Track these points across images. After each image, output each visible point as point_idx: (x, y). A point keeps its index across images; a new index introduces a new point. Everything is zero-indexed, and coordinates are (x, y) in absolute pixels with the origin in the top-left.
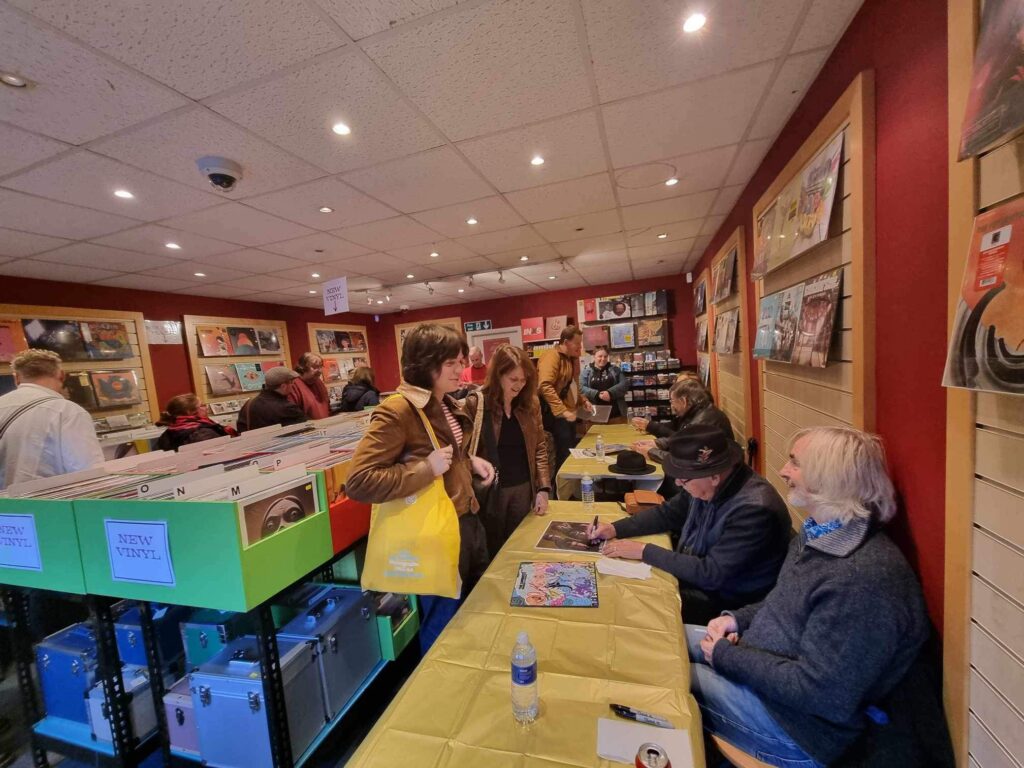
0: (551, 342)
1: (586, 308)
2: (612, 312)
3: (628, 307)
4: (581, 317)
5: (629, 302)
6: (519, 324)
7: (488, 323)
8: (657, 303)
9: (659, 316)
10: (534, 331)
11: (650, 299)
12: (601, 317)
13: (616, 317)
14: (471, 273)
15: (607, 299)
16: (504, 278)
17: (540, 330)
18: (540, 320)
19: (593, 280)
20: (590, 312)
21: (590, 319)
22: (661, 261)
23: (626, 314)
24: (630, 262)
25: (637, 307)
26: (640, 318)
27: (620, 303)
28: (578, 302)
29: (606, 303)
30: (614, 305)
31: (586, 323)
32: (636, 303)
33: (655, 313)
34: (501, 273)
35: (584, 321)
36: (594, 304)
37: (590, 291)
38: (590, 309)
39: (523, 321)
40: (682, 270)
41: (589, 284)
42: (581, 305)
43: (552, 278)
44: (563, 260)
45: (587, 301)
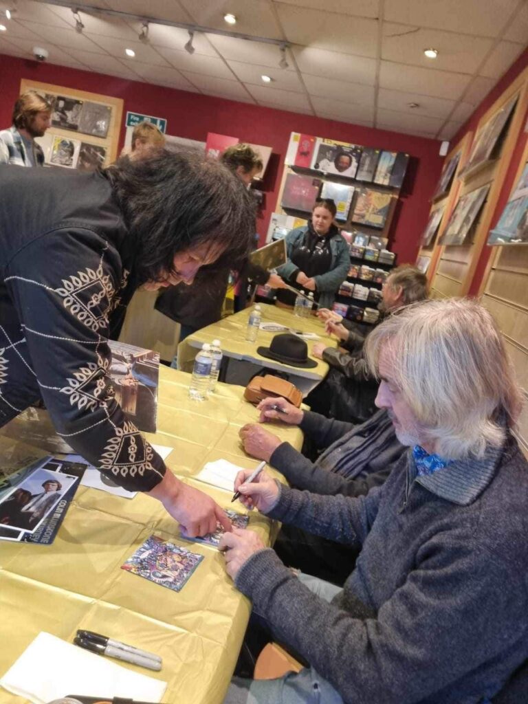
1: (300, 146)
2: (332, 164)
3: (354, 164)
4: (290, 159)
5: (359, 157)
6: (203, 139)
7: (162, 123)
8: (393, 171)
9: (389, 189)
11: (387, 161)
12: (317, 166)
13: (335, 171)
14: (148, 19)
15: (332, 143)
16: (194, 45)
19: (324, 109)
20: (304, 154)
21: (302, 163)
22: (417, 105)
23: (350, 173)
24: (377, 87)
25: (366, 167)
26: (365, 184)
27: (346, 154)
28: (293, 134)
29: (329, 148)
30: (337, 156)
31: (294, 168)
32: (367, 162)
33: (386, 182)
34: (191, 34)
35: (292, 163)
36: (313, 144)
37: (312, 125)
38: (305, 150)
39: (211, 136)
40: (439, 133)
41: (314, 112)
42: (295, 139)
43: (266, 79)
44: (286, 45)
45: (305, 136)
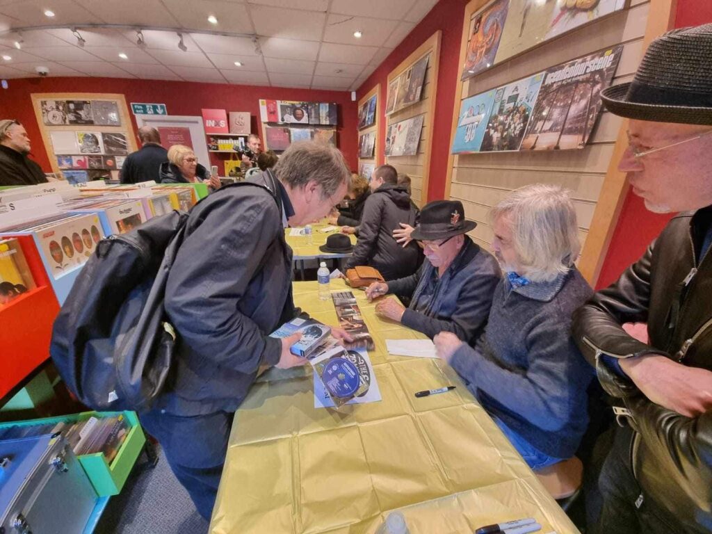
0: (236, 138)
1: (268, 108)
2: (292, 117)
3: (306, 114)
4: (264, 117)
5: (307, 109)
6: (200, 114)
7: (162, 107)
8: (329, 115)
9: (330, 126)
10: (217, 124)
11: (324, 109)
12: (283, 120)
13: (296, 121)
14: (140, 27)
15: (288, 103)
16: (185, 44)
17: (223, 124)
18: (223, 113)
19: (278, 81)
20: (272, 113)
21: (272, 120)
22: (340, 71)
23: (304, 120)
25: (313, 115)
26: (316, 126)
27: (298, 109)
28: (260, 101)
29: (287, 107)
30: (294, 110)
31: (269, 123)
32: (313, 111)
33: (328, 123)
34: (180, 35)
35: (267, 121)
36: (275, 105)
37: (274, 93)
38: (272, 110)
39: (204, 110)
40: (350, 87)
41: (270, 84)
42: (263, 104)
43: (238, 64)
44: (256, 38)
45: (269, 101)
